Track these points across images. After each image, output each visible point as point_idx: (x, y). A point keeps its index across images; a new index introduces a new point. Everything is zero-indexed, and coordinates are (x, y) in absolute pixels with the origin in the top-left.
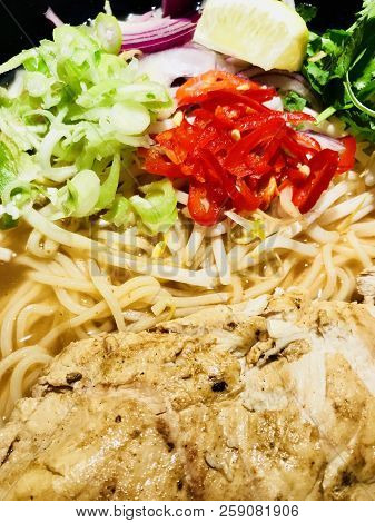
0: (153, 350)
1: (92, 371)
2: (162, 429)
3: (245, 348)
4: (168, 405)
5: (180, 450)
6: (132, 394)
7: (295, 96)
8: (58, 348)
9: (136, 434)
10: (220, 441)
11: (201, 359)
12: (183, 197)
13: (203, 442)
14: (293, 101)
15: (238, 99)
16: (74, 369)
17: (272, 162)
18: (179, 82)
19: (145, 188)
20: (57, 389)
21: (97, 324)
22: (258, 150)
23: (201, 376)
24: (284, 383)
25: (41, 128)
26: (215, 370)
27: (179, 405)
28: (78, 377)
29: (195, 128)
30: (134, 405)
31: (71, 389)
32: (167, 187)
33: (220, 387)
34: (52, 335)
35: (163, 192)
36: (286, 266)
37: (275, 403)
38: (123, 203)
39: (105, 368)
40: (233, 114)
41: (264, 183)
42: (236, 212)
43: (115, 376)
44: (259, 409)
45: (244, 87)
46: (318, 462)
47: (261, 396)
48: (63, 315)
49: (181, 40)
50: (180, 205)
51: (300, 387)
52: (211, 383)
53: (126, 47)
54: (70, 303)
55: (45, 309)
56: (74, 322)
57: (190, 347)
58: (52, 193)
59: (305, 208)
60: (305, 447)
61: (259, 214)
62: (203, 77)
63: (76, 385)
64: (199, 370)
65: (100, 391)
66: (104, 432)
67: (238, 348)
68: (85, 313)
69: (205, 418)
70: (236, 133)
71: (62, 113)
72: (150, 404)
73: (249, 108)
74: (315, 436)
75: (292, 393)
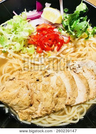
0: (27, 74)
1: (17, 77)
2: (27, 87)
4: (29, 83)
5: (30, 90)
6: (23, 81)
8: (12, 73)
9: (23, 87)
10: (37, 89)
11: (35, 76)
12: (36, 48)
13: (34, 89)
14: (60, 29)
15: (47, 30)
16: (14, 77)
17: (53, 42)
18: (37, 25)
19: (29, 46)
20: (11, 80)
21: (19, 70)
22: (50, 39)
23: (35, 78)
24: (49, 80)
26: (37, 77)
27: (30, 83)
28: (15, 78)
29: (39, 35)
31: (13, 80)
32: (33, 46)
33: (38, 80)
34: (11, 71)
35: (32, 47)
37: (47, 83)
38: (25, 49)
39: (19, 77)
40: (46, 32)
42: (45, 51)
43: (21, 78)
44: (44, 84)
45: (49, 27)
46: (53, 93)
47: (45, 82)
48: (13, 68)
49: (38, 17)
51: (51, 81)
52: (36, 80)
53: (27, 19)
54: (15, 66)
55: (10, 67)
56: (15, 69)
57: (34, 74)
58: (12, 47)
59: (58, 50)
60: (51, 90)
62: (42, 25)
63: (14, 79)
64: (35, 77)
65: (18, 80)
66: (18, 87)
67: (42, 74)
68: (17, 68)
69: (35, 85)
70: (46, 36)
72: (26, 83)
73: (49, 32)
74: (53, 89)
75: (50, 82)
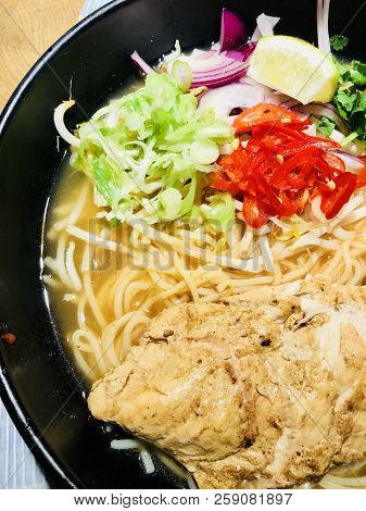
0: (222, 317)
1: (180, 329)
2: (229, 369)
3: (284, 318)
4: (233, 354)
5: (240, 383)
6: (207, 345)
7: (326, 121)
8: (154, 312)
9: (212, 372)
10: (266, 379)
11: (254, 324)
12: (239, 205)
13: (255, 379)
14: (324, 125)
15: (281, 130)
16: (168, 328)
17: (307, 178)
18: (237, 111)
19: (211, 198)
20: (155, 341)
21: (178, 296)
22: (297, 171)
23: (254, 336)
24: (311, 341)
25: (135, 152)
26: (263, 332)
27: (239, 354)
28: (172, 333)
29: (248, 150)
30: (209, 353)
31: (166, 341)
32: (228, 198)
33: (266, 343)
34: (149, 303)
35: (224, 202)
36: (315, 257)
37: (303, 355)
38: (196, 210)
39: (189, 328)
40: (278, 141)
41: (299, 194)
42: (279, 218)
43: (195, 333)
44: (293, 359)
45: (287, 120)
46: (332, 394)
47: (295, 350)
48: (155, 290)
50: (237, 211)
51: (322, 345)
52: (261, 340)
53: (195, 85)
54: (162, 284)
55: (143, 285)
56: (164, 295)
57: (246, 316)
58: (145, 202)
59: (331, 215)
60: (323, 385)
61: (295, 218)
62: (255, 108)
63: (169, 338)
64: (253, 331)
65: (186, 343)
66: (190, 370)
67: (279, 318)
68: (172, 288)
69: (257, 363)
70: (280, 157)
71: (152, 143)
72: (220, 353)
73: (289, 137)
74: (330, 377)
75: (316, 349)
